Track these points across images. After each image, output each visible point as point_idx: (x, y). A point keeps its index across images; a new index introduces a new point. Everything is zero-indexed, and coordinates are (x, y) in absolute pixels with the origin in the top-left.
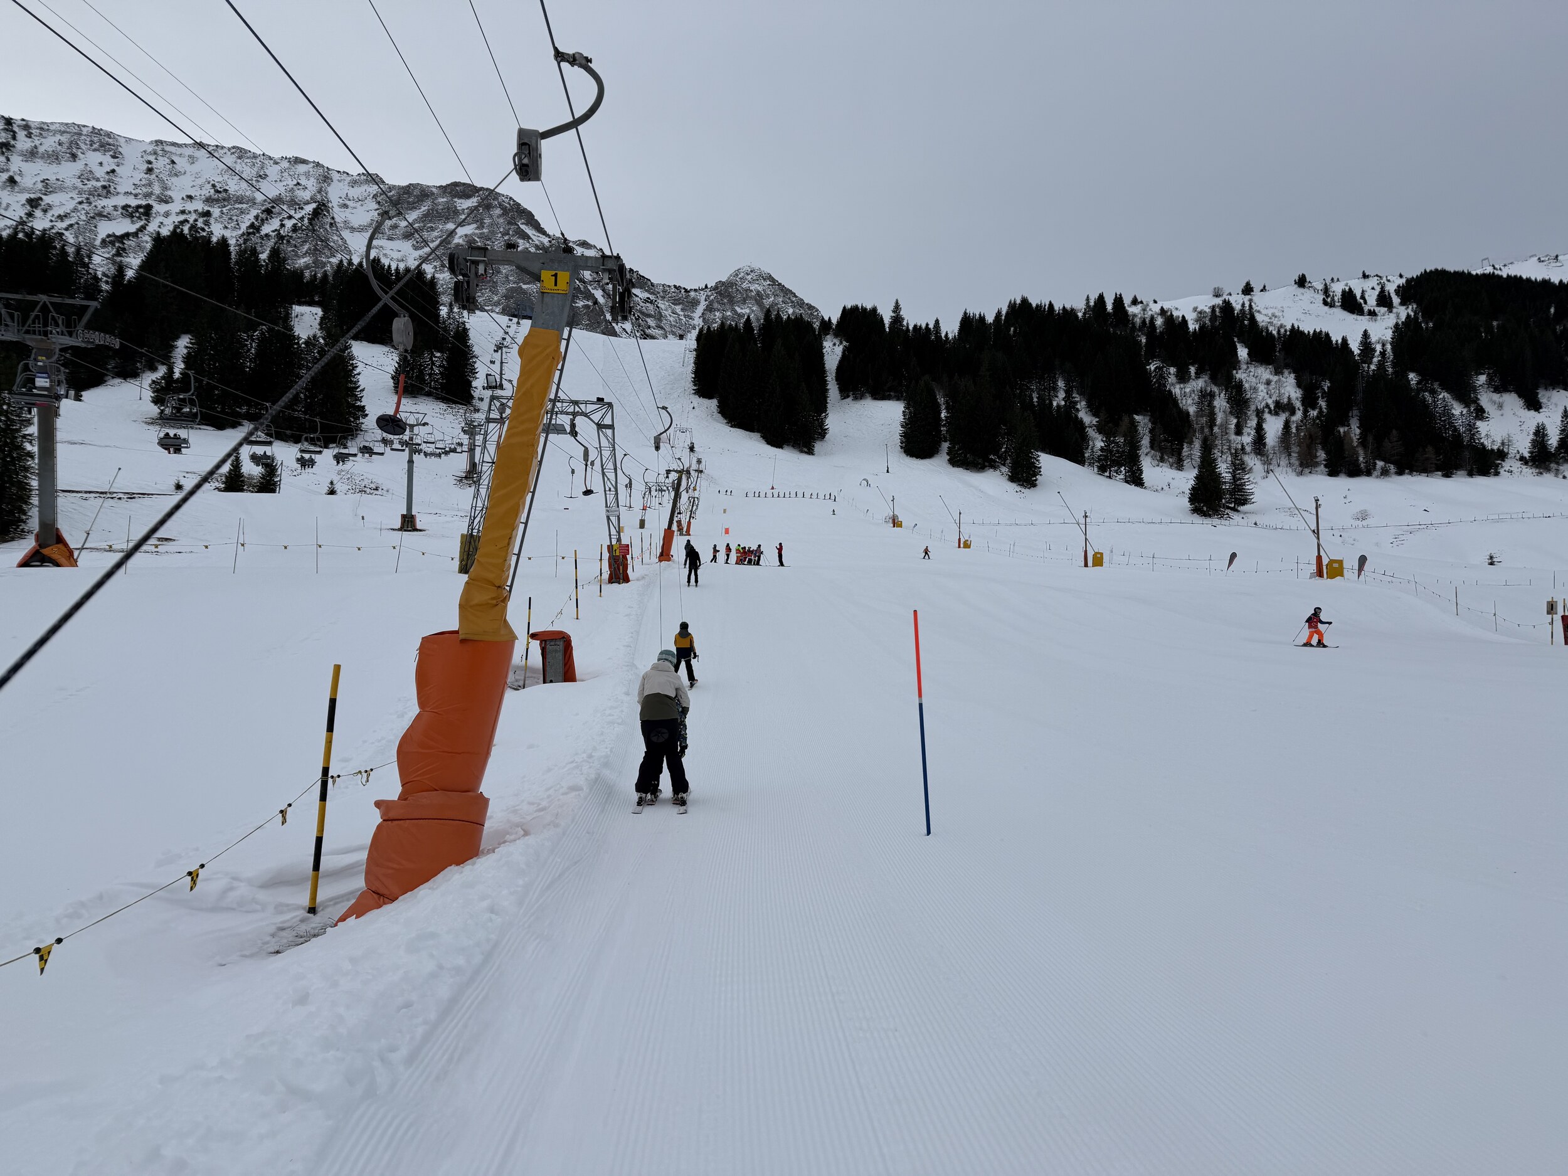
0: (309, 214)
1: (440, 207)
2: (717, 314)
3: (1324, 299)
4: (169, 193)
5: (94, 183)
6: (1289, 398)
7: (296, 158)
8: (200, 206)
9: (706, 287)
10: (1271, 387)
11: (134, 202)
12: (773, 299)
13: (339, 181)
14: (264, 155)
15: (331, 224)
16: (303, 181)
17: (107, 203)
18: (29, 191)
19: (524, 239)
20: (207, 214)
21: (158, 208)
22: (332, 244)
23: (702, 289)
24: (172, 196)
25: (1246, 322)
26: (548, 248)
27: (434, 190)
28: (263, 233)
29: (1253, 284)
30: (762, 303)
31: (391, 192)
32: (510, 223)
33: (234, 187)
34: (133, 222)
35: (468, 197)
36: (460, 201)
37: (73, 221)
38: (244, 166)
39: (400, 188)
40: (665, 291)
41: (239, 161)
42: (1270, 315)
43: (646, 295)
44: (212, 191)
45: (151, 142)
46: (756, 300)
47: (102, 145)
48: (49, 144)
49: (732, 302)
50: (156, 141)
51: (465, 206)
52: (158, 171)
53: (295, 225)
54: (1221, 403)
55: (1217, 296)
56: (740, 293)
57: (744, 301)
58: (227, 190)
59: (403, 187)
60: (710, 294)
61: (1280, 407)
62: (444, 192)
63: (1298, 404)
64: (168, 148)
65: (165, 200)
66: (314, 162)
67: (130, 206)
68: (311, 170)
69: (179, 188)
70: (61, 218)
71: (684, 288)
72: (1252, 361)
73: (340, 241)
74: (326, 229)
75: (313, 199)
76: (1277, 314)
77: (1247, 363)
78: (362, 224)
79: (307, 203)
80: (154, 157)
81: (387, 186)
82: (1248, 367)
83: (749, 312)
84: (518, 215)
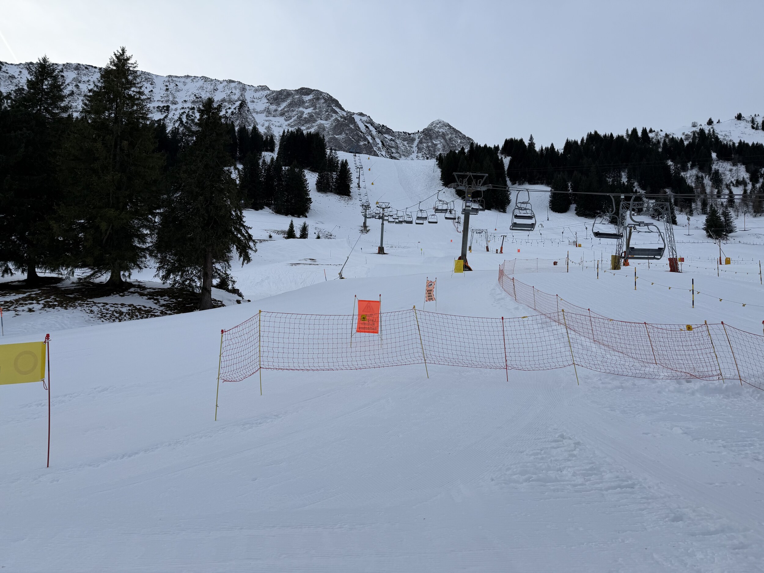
0: (238, 106)
1: (296, 100)
2: (425, 145)
3: (752, 126)
4: (176, 100)
6: (743, 178)
7: (230, 80)
8: (189, 105)
9: (418, 131)
10: (732, 173)
11: (162, 105)
12: (450, 136)
13: (249, 90)
14: (215, 79)
15: (248, 110)
16: (234, 91)
17: (151, 106)
19: (335, 114)
20: (193, 108)
21: (172, 107)
22: (249, 120)
23: (417, 133)
24: (178, 101)
25: (713, 140)
26: (346, 117)
27: (293, 92)
29: (713, 120)
30: (445, 138)
31: (273, 94)
32: (328, 106)
33: (205, 96)
34: (162, 114)
35: (308, 94)
36: (305, 97)
38: (208, 85)
39: (277, 92)
40: (399, 135)
41: (205, 83)
42: (724, 135)
43: (390, 137)
44: (195, 97)
45: (167, 76)
46: (442, 137)
47: (146, 79)
49: (431, 138)
50: (169, 76)
51: (307, 99)
52: (171, 90)
53: (232, 112)
54: (707, 181)
55: (694, 126)
56: (435, 133)
57: (437, 138)
58: (201, 97)
59: (279, 91)
60: (420, 135)
61: (738, 183)
62: (298, 93)
63: (748, 181)
64: (174, 79)
65: (175, 103)
66: (238, 82)
67: (160, 107)
68: (237, 85)
69: (180, 97)
71: (408, 133)
72: (720, 159)
73: (252, 118)
74: (246, 113)
75: (239, 99)
76: (727, 134)
77: (717, 161)
78: (261, 110)
79: (237, 101)
80: (169, 83)
81: (271, 91)
82: (718, 163)
83: (439, 143)
84: (332, 102)
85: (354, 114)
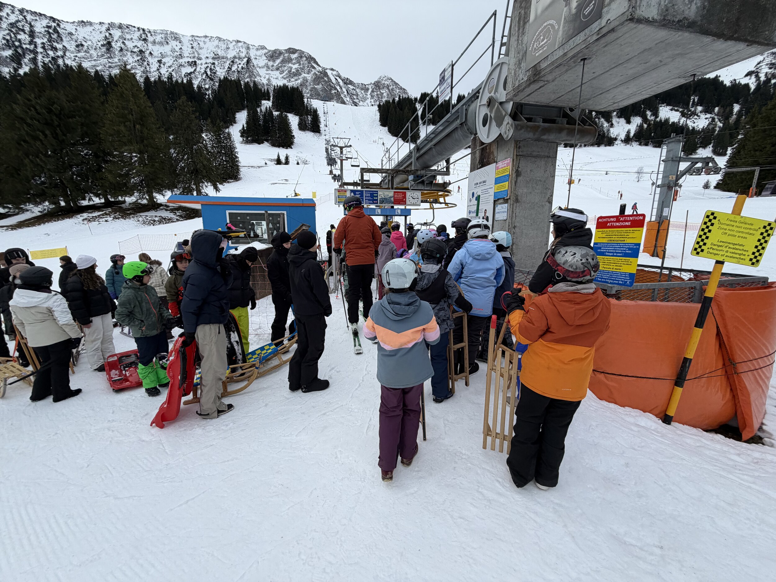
0: (246, 63)
1: (286, 58)
2: (375, 93)
4: (200, 56)
5: (176, 53)
7: (237, 40)
8: (210, 61)
9: (371, 83)
11: (191, 60)
12: (392, 87)
13: (252, 49)
14: (227, 39)
15: (253, 66)
16: (241, 50)
17: (182, 61)
18: (157, 57)
19: (314, 69)
20: (214, 64)
21: (198, 62)
22: (255, 73)
24: (202, 57)
26: (322, 72)
27: (283, 51)
28: (233, 70)
30: (389, 88)
31: (270, 52)
32: (309, 63)
33: (221, 53)
34: (192, 68)
35: (294, 53)
36: (292, 55)
37: (174, 68)
38: (222, 44)
39: (272, 51)
40: (358, 85)
41: (220, 42)
43: (352, 87)
44: (214, 55)
45: (190, 36)
46: (387, 87)
47: (175, 38)
48: (158, 38)
49: (379, 89)
51: (294, 57)
52: (195, 47)
53: (242, 67)
56: (382, 85)
57: (384, 88)
58: (219, 55)
60: (372, 86)
62: (287, 52)
64: (196, 38)
65: (200, 59)
66: (243, 42)
67: (189, 62)
68: (243, 45)
69: (204, 54)
70: (170, 67)
71: (364, 84)
73: (257, 72)
74: (252, 68)
75: (246, 57)
78: (262, 65)
79: (244, 58)
80: (192, 42)
81: (268, 50)
83: (385, 92)
84: (311, 59)
85: (327, 69)
